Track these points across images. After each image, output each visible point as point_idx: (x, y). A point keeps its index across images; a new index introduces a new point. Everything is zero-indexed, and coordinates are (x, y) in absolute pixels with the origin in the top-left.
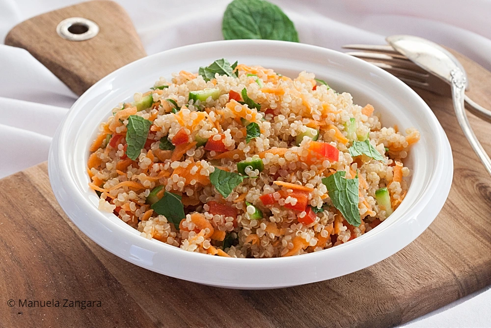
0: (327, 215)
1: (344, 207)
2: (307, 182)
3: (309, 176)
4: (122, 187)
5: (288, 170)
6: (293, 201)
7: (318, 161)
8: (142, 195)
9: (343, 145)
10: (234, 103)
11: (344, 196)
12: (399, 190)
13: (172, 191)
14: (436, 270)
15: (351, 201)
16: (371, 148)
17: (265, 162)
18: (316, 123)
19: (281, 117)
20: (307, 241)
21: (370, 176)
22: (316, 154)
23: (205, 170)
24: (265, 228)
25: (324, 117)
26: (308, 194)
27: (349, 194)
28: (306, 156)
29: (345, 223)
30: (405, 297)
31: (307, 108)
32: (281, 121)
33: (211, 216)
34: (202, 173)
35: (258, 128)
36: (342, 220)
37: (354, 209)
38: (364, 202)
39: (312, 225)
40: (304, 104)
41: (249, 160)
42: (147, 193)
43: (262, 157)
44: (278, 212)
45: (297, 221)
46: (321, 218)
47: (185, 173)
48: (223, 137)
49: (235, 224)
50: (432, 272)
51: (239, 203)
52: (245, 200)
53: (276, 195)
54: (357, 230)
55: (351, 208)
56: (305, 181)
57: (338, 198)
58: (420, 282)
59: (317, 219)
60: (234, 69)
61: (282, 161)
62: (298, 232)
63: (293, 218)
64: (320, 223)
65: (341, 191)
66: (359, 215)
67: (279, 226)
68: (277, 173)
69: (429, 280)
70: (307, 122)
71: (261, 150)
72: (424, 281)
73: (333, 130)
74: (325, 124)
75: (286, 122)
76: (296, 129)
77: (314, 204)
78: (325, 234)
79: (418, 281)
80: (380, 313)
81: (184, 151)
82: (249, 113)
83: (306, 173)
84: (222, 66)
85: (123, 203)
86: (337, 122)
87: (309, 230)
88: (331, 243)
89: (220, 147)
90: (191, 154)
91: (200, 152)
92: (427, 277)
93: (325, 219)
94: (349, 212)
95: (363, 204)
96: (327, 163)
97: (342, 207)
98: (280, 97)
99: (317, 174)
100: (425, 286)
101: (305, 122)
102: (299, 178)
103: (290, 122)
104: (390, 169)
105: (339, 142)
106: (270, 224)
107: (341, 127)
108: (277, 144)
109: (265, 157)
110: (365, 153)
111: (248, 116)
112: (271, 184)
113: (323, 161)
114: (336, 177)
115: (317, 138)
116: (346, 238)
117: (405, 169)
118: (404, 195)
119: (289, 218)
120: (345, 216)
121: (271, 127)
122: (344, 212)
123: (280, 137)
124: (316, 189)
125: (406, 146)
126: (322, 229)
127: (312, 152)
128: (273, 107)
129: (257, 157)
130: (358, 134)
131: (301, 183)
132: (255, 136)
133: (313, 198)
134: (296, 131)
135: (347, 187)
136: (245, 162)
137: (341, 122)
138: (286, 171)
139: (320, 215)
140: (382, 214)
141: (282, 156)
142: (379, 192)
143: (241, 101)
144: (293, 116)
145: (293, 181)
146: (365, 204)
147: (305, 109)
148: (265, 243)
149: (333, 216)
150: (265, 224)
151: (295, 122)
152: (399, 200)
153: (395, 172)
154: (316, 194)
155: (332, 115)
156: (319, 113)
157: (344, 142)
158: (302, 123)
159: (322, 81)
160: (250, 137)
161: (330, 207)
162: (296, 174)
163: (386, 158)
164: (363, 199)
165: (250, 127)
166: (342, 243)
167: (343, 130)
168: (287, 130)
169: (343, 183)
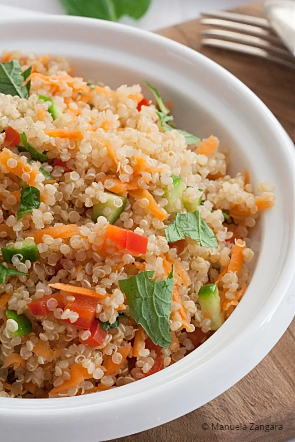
0: (123, 331)
1: (148, 321)
2: (99, 283)
3: (102, 274)
5: (74, 260)
6: (74, 317)
7: (116, 254)
9: (159, 221)
10: (7, 154)
11: (149, 305)
12: (234, 286)
14: (281, 393)
15: (159, 312)
16: (200, 224)
17: (41, 249)
18: (123, 188)
19: (73, 176)
20: (90, 372)
21: (195, 265)
22: (114, 244)
24: (32, 349)
25: (136, 176)
26: (95, 306)
27: (156, 303)
28: (100, 243)
29: (149, 345)
31: (114, 161)
32: (73, 181)
35: (37, 193)
36: (145, 338)
37: (163, 323)
39: (100, 347)
40: (109, 156)
41: (19, 245)
43: (38, 240)
44: (52, 328)
45: (78, 342)
46: (113, 335)
50: (275, 395)
52: (7, 305)
53: (52, 302)
54: (166, 352)
55: (158, 322)
56: (95, 280)
57: (141, 310)
58: (255, 412)
59: (109, 337)
60: (25, 79)
61: (65, 249)
62: (78, 357)
63: (73, 336)
64: (112, 342)
65: (146, 299)
66: (170, 330)
67: (53, 345)
68: (58, 262)
69: (269, 408)
70: (110, 185)
71: (39, 226)
72: (261, 410)
73: (146, 200)
74: (136, 188)
75: (80, 183)
76: (92, 196)
77: (104, 318)
78: (118, 359)
79: (253, 409)
82: (27, 170)
83: (97, 269)
84: (10, 73)
86: (154, 185)
87: (94, 353)
88: (127, 369)
92: (266, 404)
93: (120, 337)
94: (154, 327)
95: (177, 315)
96: (129, 258)
97: (145, 322)
98: (76, 143)
99: (113, 271)
100: (260, 419)
101: (108, 185)
102: (88, 273)
103: (88, 183)
104: (226, 251)
105: (153, 216)
106: (39, 343)
107: (159, 193)
108: (65, 215)
109: (42, 242)
110: (189, 235)
111: (25, 176)
112: (49, 279)
113: (123, 254)
114: (140, 279)
115: (123, 209)
116: (147, 367)
117: (248, 252)
118: (242, 291)
119: (68, 335)
120: (150, 333)
121: (59, 190)
122: (148, 328)
123: (71, 204)
124: (108, 298)
125: (253, 212)
126: (114, 350)
127: (108, 241)
128: (64, 158)
129: (31, 240)
130: (185, 199)
131: (89, 284)
132: (32, 207)
133: (103, 311)
134: (93, 199)
135: (155, 292)
136: (13, 248)
137: (160, 186)
138: (71, 262)
139: (113, 331)
140: (206, 326)
141: (67, 241)
142: (204, 291)
143: (21, 144)
144: (92, 174)
145: (78, 280)
146: (181, 314)
147: (110, 164)
148: (32, 367)
149: (132, 332)
150: (33, 342)
151: (94, 184)
152: (232, 303)
153: (233, 256)
154: (107, 304)
155: (147, 176)
156: (129, 171)
157: (160, 217)
158: (102, 188)
159: (155, 89)
160: (23, 210)
161: (129, 318)
162: (84, 269)
163: (224, 230)
164: (178, 305)
165: (26, 194)
166: (142, 372)
167: (163, 197)
168: (81, 195)
169: (149, 288)
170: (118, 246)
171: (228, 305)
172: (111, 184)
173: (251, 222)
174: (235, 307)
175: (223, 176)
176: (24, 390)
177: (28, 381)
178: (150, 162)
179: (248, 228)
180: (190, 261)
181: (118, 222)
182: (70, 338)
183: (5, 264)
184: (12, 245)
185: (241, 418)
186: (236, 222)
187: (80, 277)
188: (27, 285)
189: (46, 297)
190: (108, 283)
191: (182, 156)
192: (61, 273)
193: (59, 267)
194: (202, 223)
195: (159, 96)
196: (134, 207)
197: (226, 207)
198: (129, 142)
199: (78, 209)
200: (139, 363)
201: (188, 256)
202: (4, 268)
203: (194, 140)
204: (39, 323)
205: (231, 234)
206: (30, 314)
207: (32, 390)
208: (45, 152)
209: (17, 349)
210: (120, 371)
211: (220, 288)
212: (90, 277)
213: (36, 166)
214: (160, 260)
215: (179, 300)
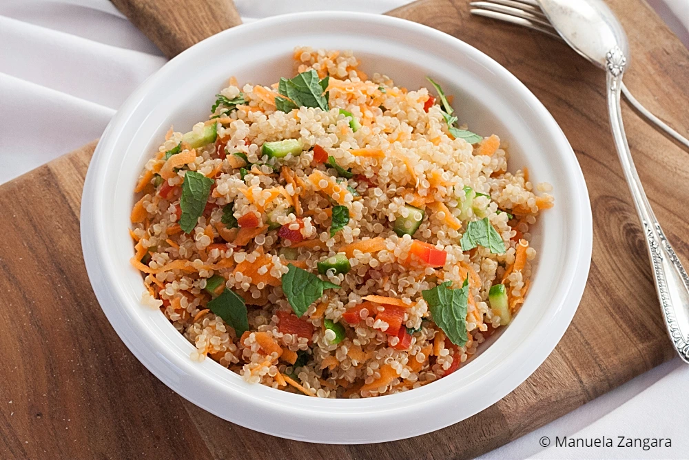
0: (425, 334)
1: (447, 325)
2: (404, 293)
3: (407, 284)
4: (171, 270)
5: (381, 271)
6: (384, 326)
7: (419, 267)
8: (196, 285)
9: (454, 231)
10: (318, 175)
11: (449, 310)
12: (521, 284)
13: (234, 289)
14: (559, 373)
15: (457, 316)
16: (489, 230)
17: (352, 263)
18: (422, 202)
19: (377, 192)
20: (398, 373)
21: (484, 266)
22: (418, 258)
23: (276, 271)
24: (346, 353)
25: (432, 189)
26: (402, 315)
27: (454, 309)
28: (405, 258)
29: (448, 345)
30: (517, 415)
31: (412, 176)
32: (377, 197)
33: (281, 335)
34: (273, 274)
35: (346, 210)
36: (444, 339)
37: (460, 325)
38: (473, 312)
39: (407, 350)
40: (408, 171)
41: (333, 260)
42: (203, 284)
43: (349, 255)
44: (364, 335)
45: (387, 345)
46: (417, 338)
47: (251, 270)
48: (302, 226)
49: (310, 344)
50: (554, 375)
51: (317, 320)
52: (324, 316)
53: (364, 312)
54: (463, 349)
55: (456, 324)
56: (401, 290)
57: (441, 315)
58: (537, 392)
59: (414, 340)
60: (324, 90)
61: (373, 263)
62: (387, 359)
63: (383, 341)
64: (416, 343)
65: (445, 305)
66: (466, 331)
67: (364, 348)
68: (367, 272)
69: (549, 388)
70: (410, 200)
71: (349, 240)
72: (542, 390)
73: (442, 213)
74: (433, 201)
75: (384, 198)
76: (395, 211)
77: (410, 325)
78: (421, 358)
79: (535, 389)
80: (484, 438)
81: (252, 237)
82: (337, 190)
83: (402, 280)
84: (309, 83)
85: (172, 298)
86: (448, 197)
87: (401, 355)
88: (428, 366)
89: (296, 236)
90: (261, 241)
91: (271, 240)
92: (547, 385)
93: (423, 339)
94: (452, 329)
95: (472, 316)
96: (430, 269)
97: (445, 325)
98: (378, 160)
99: (417, 281)
100: (542, 398)
101: (408, 200)
102: (394, 283)
103: (391, 197)
104: (512, 251)
105: (449, 226)
106: (353, 348)
107: (453, 204)
108: (370, 227)
109: (353, 257)
110: (480, 243)
111: (335, 196)
112: (358, 287)
113: (425, 267)
114: (440, 289)
115: (421, 222)
116: (447, 366)
117: (531, 251)
118: (526, 287)
119: (378, 340)
120: (449, 334)
121: (364, 205)
122: (447, 330)
123: (376, 216)
124: (414, 308)
125: (534, 212)
126: (418, 351)
127: (413, 256)
128: (368, 176)
129: (343, 255)
130: (475, 206)
131: (395, 294)
132: (343, 225)
133: (409, 319)
134: (395, 214)
135: (453, 300)
136: (328, 263)
137: (453, 198)
138: (378, 273)
139: (417, 334)
140: (496, 322)
141: (375, 255)
142: (494, 291)
143: (328, 162)
144: (393, 189)
145: (385, 290)
146: (475, 315)
147: (409, 180)
148: (346, 367)
149: (433, 333)
150: (347, 347)
151: (395, 199)
152: (519, 301)
153: (517, 255)
154: (413, 314)
155: (442, 190)
156: (426, 185)
157: (455, 227)
158: (404, 203)
159: (438, 86)
160: (335, 228)
161: (430, 321)
162: (390, 279)
163: (508, 230)
164: (472, 308)
165: (337, 212)
166: (442, 369)
167: (457, 207)
168: (384, 209)
169: (448, 296)
170: (421, 261)
171: (515, 303)
172: (411, 198)
173: (532, 220)
174: (520, 305)
175: (505, 173)
176: (337, 384)
177: (341, 378)
178: (445, 176)
179: (528, 224)
180: (481, 263)
181: (418, 232)
182: (379, 342)
183: (320, 276)
184: (326, 259)
185: (525, 398)
186: (517, 218)
187: (387, 287)
188: (340, 294)
189: (358, 307)
190: (412, 292)
191: (471, 165)
192: (370, 283)
193: (367, 277)
194: (491, 229)
195: (443, 94)
196: (431, 218)
197: (509, 207)
198: (425, 157)
199: (381, 221)
200: (439, 361)
201: (479, 259)
202: (320, 280)
203: (477, 140)
204: (353, 329)
205: (515, 233)
206: (344, 322)
207: (345, 385)
208: (350, 170)
209: (333, 353)
210: (423, 368)
211: (507, 285)
212: (396, 286)
213: (343, 185)
214: (457, 268)
215: (472, 301)
